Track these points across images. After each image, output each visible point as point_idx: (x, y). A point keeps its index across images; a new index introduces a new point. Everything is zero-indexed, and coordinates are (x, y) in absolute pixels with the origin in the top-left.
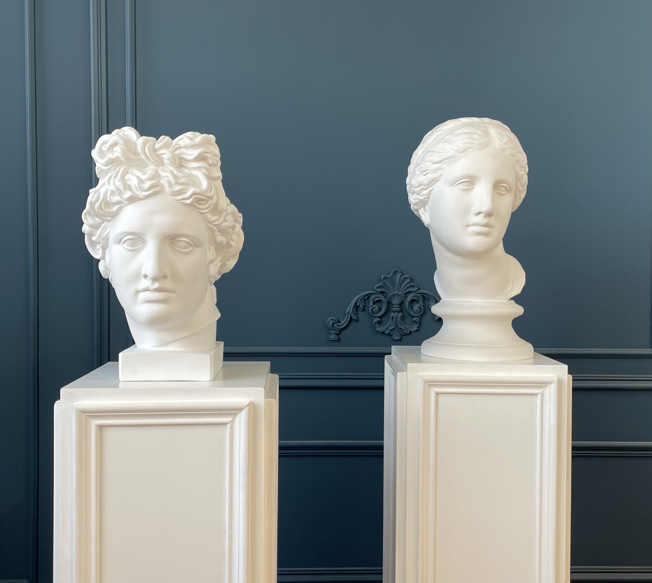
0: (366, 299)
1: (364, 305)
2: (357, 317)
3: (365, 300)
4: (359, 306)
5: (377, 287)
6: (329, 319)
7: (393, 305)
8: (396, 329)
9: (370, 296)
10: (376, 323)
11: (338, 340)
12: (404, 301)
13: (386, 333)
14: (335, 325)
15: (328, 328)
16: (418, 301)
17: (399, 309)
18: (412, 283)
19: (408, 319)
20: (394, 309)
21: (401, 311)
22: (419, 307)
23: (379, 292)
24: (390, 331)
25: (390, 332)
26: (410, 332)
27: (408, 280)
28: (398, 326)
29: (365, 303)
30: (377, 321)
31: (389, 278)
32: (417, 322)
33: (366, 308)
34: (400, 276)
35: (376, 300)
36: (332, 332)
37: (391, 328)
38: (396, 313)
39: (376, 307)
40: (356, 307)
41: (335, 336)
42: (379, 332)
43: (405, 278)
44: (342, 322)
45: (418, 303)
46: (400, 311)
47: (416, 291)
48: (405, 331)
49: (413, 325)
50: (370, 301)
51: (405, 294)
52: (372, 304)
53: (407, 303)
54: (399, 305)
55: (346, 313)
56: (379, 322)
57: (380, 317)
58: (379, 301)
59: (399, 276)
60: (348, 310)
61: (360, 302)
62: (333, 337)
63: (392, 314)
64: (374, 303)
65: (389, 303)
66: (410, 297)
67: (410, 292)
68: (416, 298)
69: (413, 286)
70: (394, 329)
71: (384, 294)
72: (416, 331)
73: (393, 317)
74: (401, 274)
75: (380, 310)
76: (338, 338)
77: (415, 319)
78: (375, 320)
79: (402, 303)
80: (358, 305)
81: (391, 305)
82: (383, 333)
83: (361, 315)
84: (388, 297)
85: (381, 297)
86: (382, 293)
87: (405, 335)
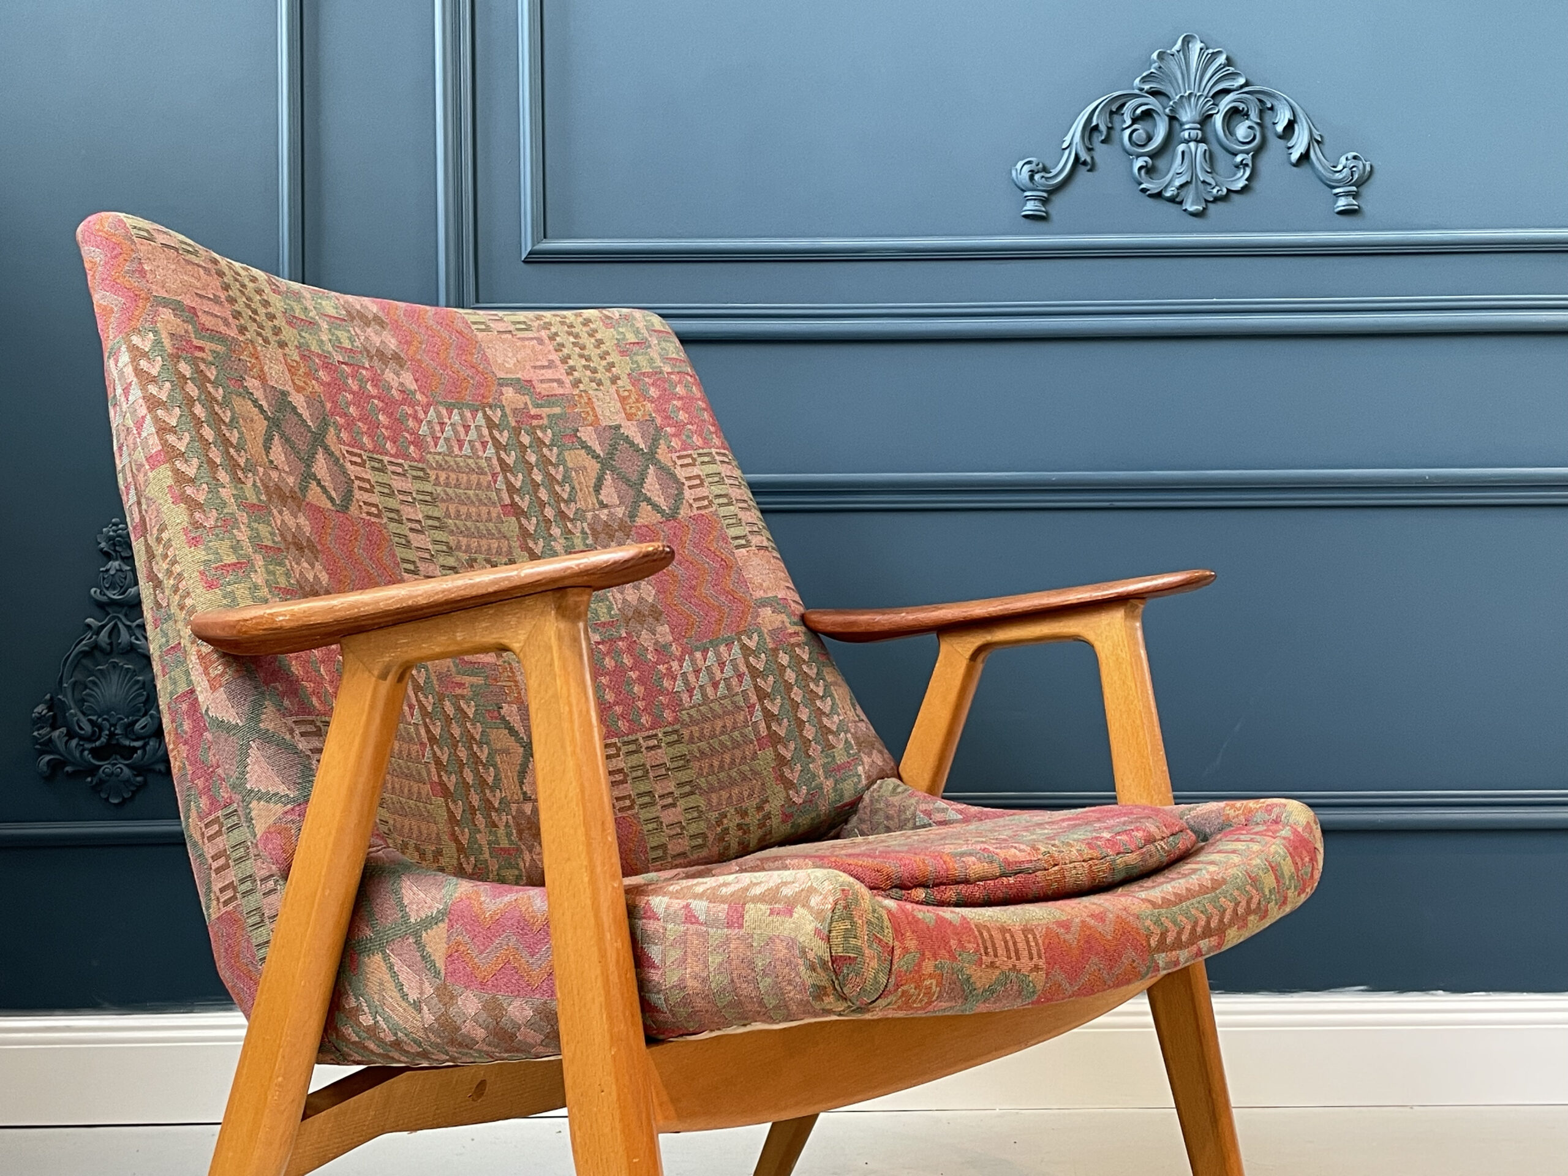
0: (1114, 110)
1: (1110, 125)
2: (1092, 158)
3: (1112, 113)
4: (1097, 126)
5: (1144, 80)
6: (1020, 164)
7: (1182, 124)
8: (1192, 186)
9: (1123, 105)
10: (1140, 168)
11: (1044, 214)
12: (1212, 115)
13: (1168, 194)
14: (1037, 177)
15: (1019, 187)
16: (1247, 115)
17: (1199, 132)
18: (1232, 69)
19: (1223, 161)
20: (1186, 134)
21: (1203, 140)
22: (1250, 127)
23: (1147, 92)
24: (1178, 189)
25: (1178, 194)
26: (1229, 190)
27: (1222, 59)
28: (1197, 175)
29: (1111, 122)
30: (1144, 164)
31: (1173, 55)
32: (1247, 165)
33: (1115, 134)
34: (1201, 49)
35: (1139, 111)
36: (1027, 193)
37: (1177, 183)
38: (1192, 145)
39: (1141, 129)
40: (1090, 130)
41: (1037, 203)
42: (1149, 192)
43: (1213, 53)
44: (1054, 172)
45: (1247, 119)
46: (1201, 138)
47: (1242, 87)
48: (1215, 191)
49: (1235, 174)
50: (1125, 115)
51: (1213, 97)
52: (1129, 122)
53: (1218, 120)
54: (1199, 123)
55: (1064, 146)
56: (1149, 166)
57: (1153, 155)
58: (1148, 114)
59: (1198, 50)
60: (1068, 139)
61: (1098, 116)
62: (1030, 207)
63: (1182, 147)
64: (1135, 120)
65: (1173, 119)
66: (1226, 103)
67: (1227, 91)
68: (1241, 106)
69: (1233, 75)
70: (1187, 183)
71: (1163, 99)
72: (1244, 190)
73: (1183, 153)
74: (1202, 45)
75: (1150, 139)
76: (1043, 209)
77: (1239, 159)
78: (1140, 162)
79: (1205, 119)
80: (1094, 123)
81: (1176, 125)
82: (1159, 195)
83: (1100, 150)
84: (1171, 103)
85: (1153, 103)
86: (1154, 93)
87: (1217, 199)
